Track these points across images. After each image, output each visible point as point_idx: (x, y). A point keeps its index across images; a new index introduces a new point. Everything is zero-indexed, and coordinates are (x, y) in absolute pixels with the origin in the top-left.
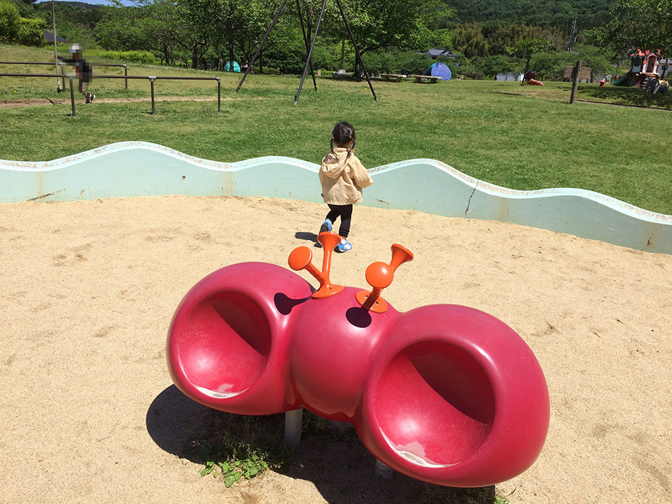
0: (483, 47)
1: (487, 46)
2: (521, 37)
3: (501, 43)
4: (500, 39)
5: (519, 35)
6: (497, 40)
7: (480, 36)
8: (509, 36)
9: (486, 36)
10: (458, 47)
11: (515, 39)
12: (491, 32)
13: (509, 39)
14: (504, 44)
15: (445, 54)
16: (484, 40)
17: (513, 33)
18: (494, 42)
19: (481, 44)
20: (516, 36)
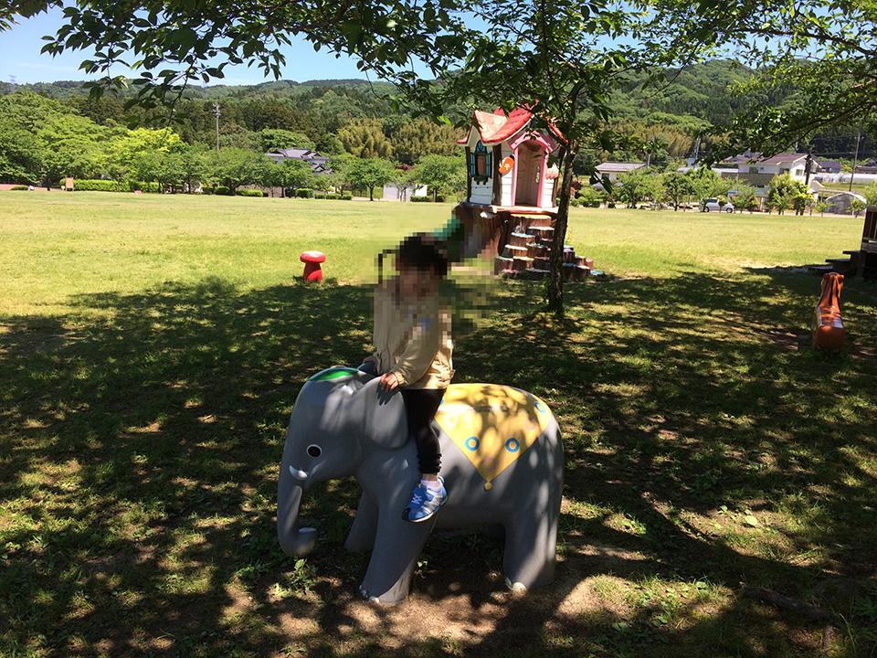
0: (385, 148)
1: (390, 148)
2: (432, 138)
3: (408, 144)
4: (405, 140)
5: (430, 135)
6: (402, 140)
7: (380, 135)
8: (416, 135)
9: (388, 135)
10: (352, 149)
11: (426, 140)
12: (393, 130)
13: (417, 139)
14: (411, 147)
15: (310, 156)
16: (386, 140)
17: (422, 132)
18: (398, 142)
19: (382, 146)
20: (426, 135)
